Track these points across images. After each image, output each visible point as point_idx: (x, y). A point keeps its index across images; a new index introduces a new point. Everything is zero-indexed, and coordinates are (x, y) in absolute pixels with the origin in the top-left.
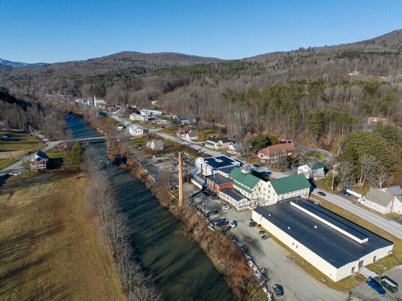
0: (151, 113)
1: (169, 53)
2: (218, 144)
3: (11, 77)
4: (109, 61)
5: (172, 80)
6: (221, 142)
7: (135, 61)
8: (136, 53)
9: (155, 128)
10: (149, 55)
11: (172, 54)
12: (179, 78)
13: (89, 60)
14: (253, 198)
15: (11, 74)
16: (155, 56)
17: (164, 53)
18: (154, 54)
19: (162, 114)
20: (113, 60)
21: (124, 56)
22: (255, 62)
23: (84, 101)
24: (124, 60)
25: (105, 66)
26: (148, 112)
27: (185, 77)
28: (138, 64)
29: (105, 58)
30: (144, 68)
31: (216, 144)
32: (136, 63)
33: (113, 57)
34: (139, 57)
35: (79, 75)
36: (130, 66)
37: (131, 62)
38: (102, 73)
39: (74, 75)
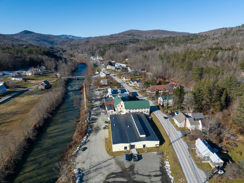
0: (120, 65)
1: (157, 30)
2: (134, 83)
3: (71, 45)
4: (121, 35)
5: (144, 46)
6: (136, 82)
7: (135, 35)
8: (137, 30)
9: (114, 74)
10: (145, 32)
11: (159, 30)
12: (148, 46)
13: (111, 35)
14: (118, 110)
15: (71, 43)
16: (148, 32)
17: (154, 30)
18: (148, 31)
19: (126, 66)
20: (123, 35)
21: (130, 32)
22: (205, 35)
23: (94, 58)
24: (129, 35)
25: (116, 38)
26: (119, 65)
27: (153, 45)
28: (136, 37)
29: (119, 34)
30: (138, 40)
31: (133, 83)
32: (135, 36)
33: (124, 33)
34: (139, 33)
35: (101, 44)
36: (130, 38)
37: (132, 36)
38: (113, 43)
39: (99, 44)
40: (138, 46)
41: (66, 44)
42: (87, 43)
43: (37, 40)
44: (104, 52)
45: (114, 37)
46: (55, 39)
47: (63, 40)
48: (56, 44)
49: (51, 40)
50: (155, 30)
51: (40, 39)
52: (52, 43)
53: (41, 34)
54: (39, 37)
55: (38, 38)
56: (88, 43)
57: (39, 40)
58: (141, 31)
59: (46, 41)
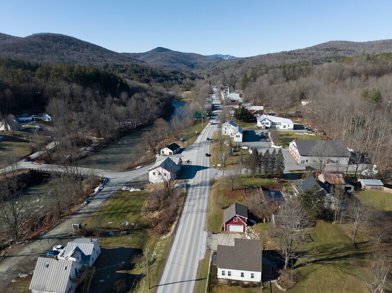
3: (216, 69)
4: (310, 51)
5: (362, 67)
7: (340, 50)
8: (346, 42)
10: (363, 44)
15: (218, 66)
16: (371, 45)
17: (384, 41)
18: (370, 42)
19: (296, 127)
20: (315, 50)
21: (330, 46)
24: (328, 49)
25: (299, 56)
26: (267, 121)
28: (341, 54)
29: (307, 49)
32: (339, 52)
33: (316, 48)
34: (348, 46)
35: (264, 66)
36: (328, 56)
37: (333, 52)
38: (291, 63)
39: (261, 65)
40: (347, 66)
41: (209, 67)
42: (238, 65)
43: (170, 62)
44: (252, 79)
45: (295, 54)
46: (199, 60)
47: (211, 61)
48: (198, 68)
49: (192, 62)
50: (388, 40)
51: (176, 59)
52: (192, 66)
53: (178, 52)
54: (175, 56)
55: (173, 58)
56: (242, 64)
57: (173, 61)
58: (353, 42)
59: (184, 63)
